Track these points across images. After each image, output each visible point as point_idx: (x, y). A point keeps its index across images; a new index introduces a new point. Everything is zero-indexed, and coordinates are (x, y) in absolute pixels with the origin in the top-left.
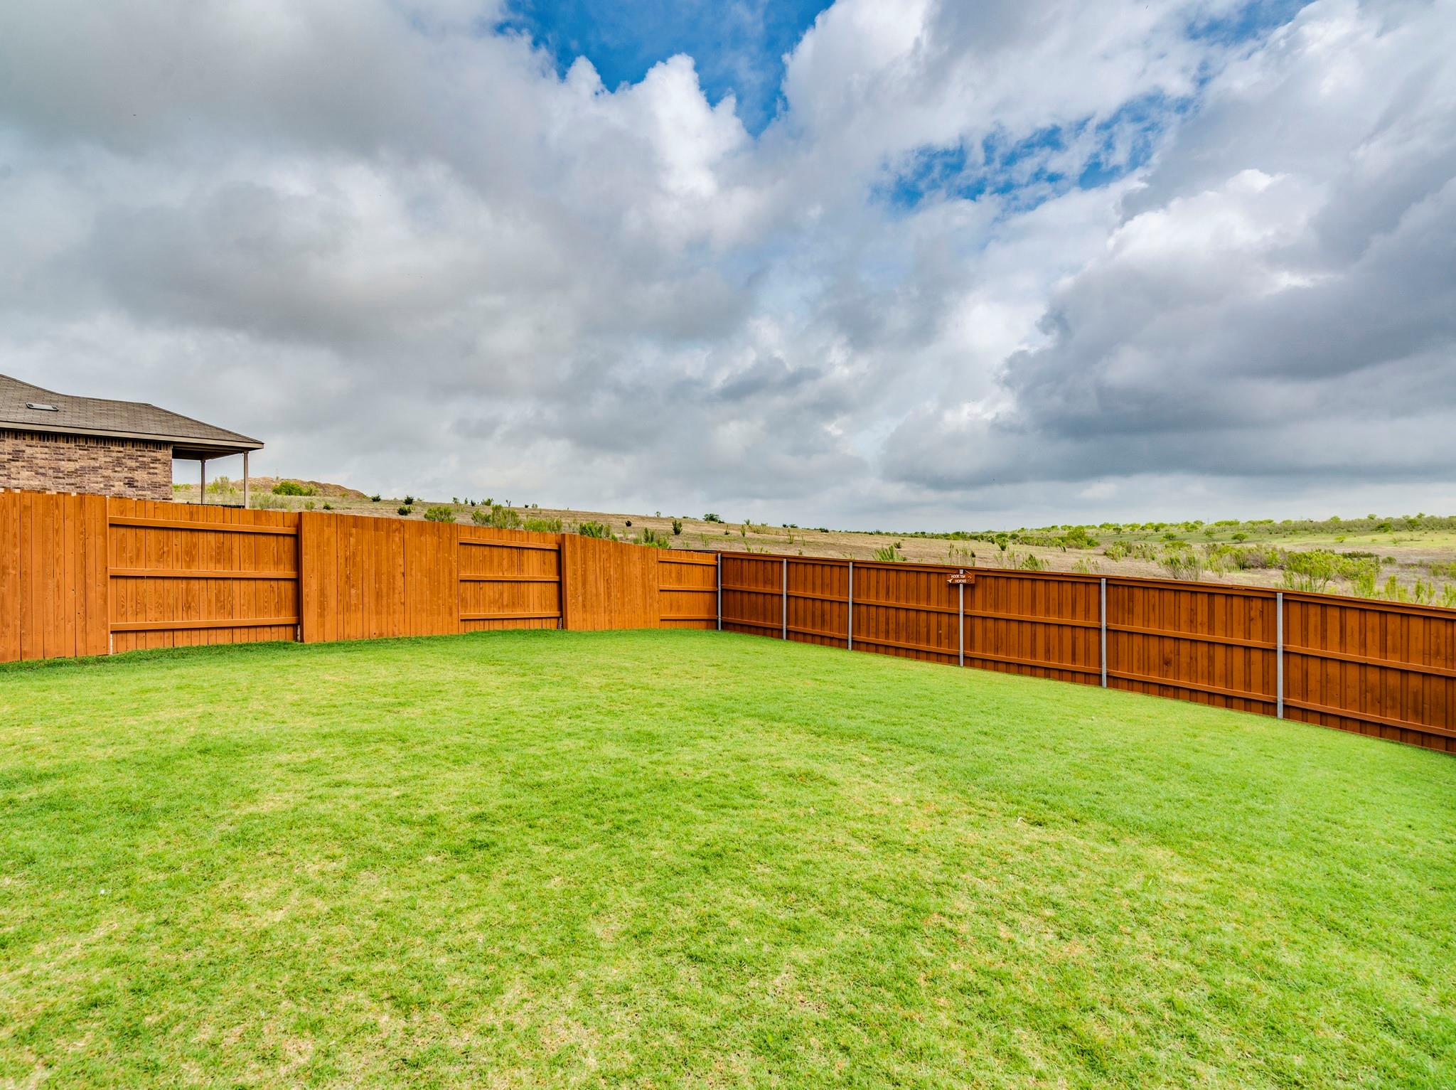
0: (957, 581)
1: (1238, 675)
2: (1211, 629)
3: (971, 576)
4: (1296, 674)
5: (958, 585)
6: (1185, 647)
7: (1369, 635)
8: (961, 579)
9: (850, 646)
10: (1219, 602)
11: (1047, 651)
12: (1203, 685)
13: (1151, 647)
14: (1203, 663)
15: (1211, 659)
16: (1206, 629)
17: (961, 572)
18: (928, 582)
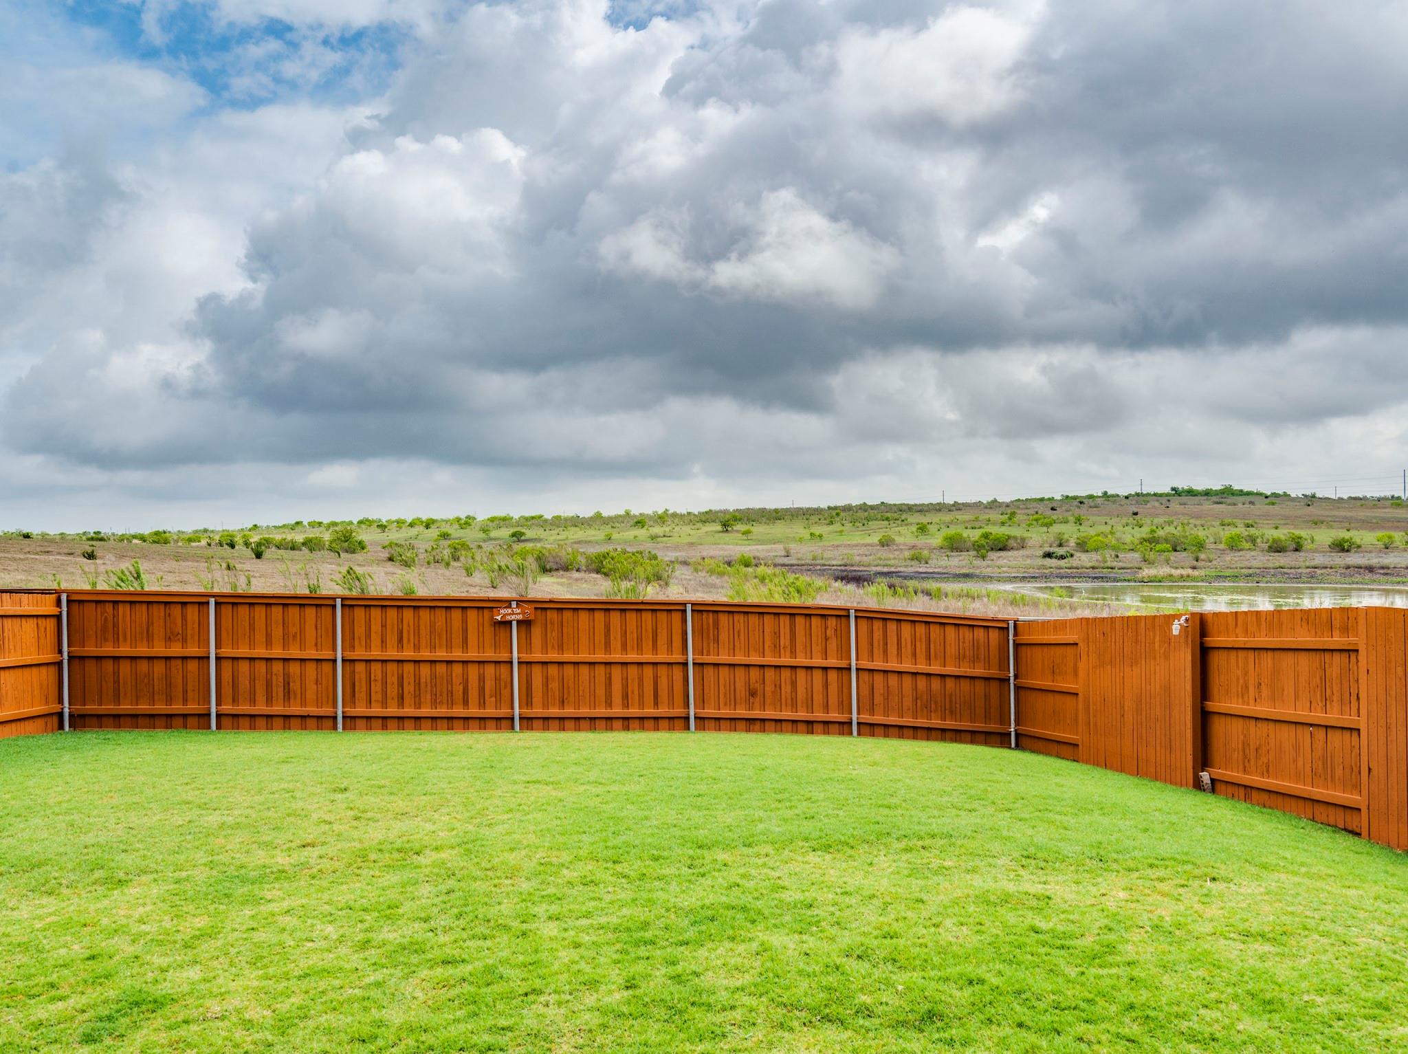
0: (508, 618)
1: (818, 698)
2: (793, 653)
3: (529, 609)
4: (865, 692)
5: (510, 622)
6: (770, 674)
7: (918, 644)
8: (514, 614)
9: (340, 725)
10: (800, 621)
11: (625, 697)
12: (787, 714)
13: (737, 679)
14: (786, 688)
15: (794, 684)
16: (788, 653)
17: (514, 604)
18: (465, 621)
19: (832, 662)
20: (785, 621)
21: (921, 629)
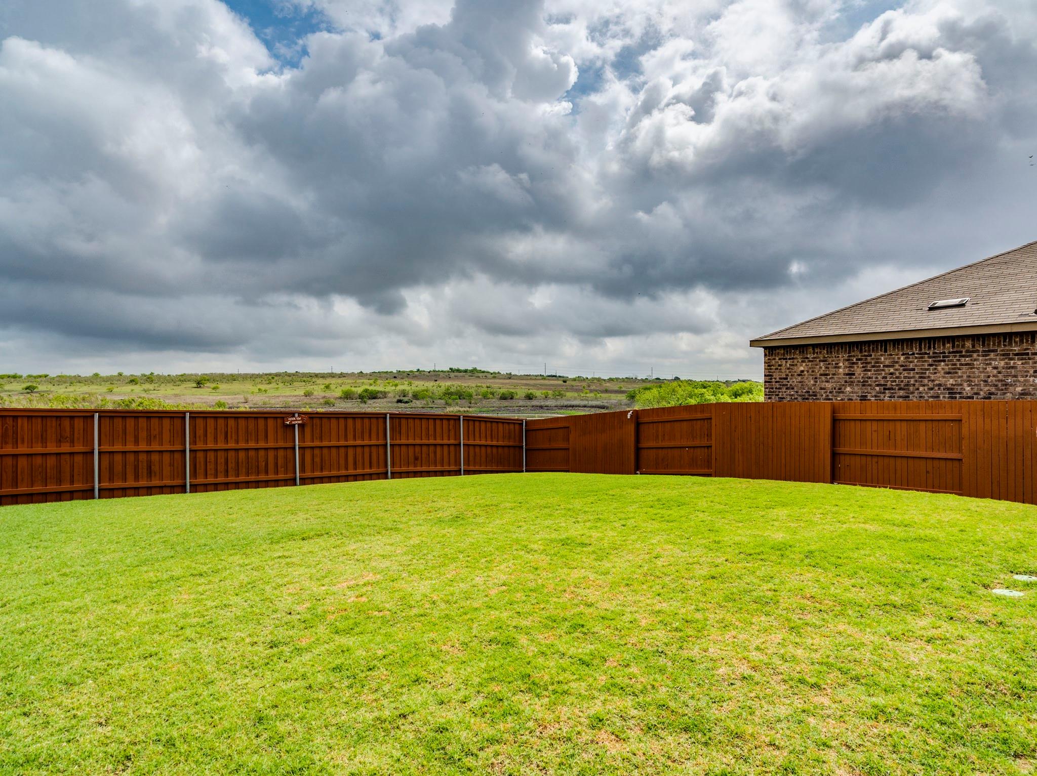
0: (294, 423)
1: (446, 459)
2: (435, 438)
3: (306, 417)
5: (294, 425)
6: (424, 449)
7: (487, 432)
8: (297, 421)
10: (438, 422)
12: (432, 468)
13: (409, 452)
14: (432, 455)
15: (435, 453)
16: (433, 438)
17: (296, 415)
19: (452, 441)
20: (431, 422)
21: (489, 425)
